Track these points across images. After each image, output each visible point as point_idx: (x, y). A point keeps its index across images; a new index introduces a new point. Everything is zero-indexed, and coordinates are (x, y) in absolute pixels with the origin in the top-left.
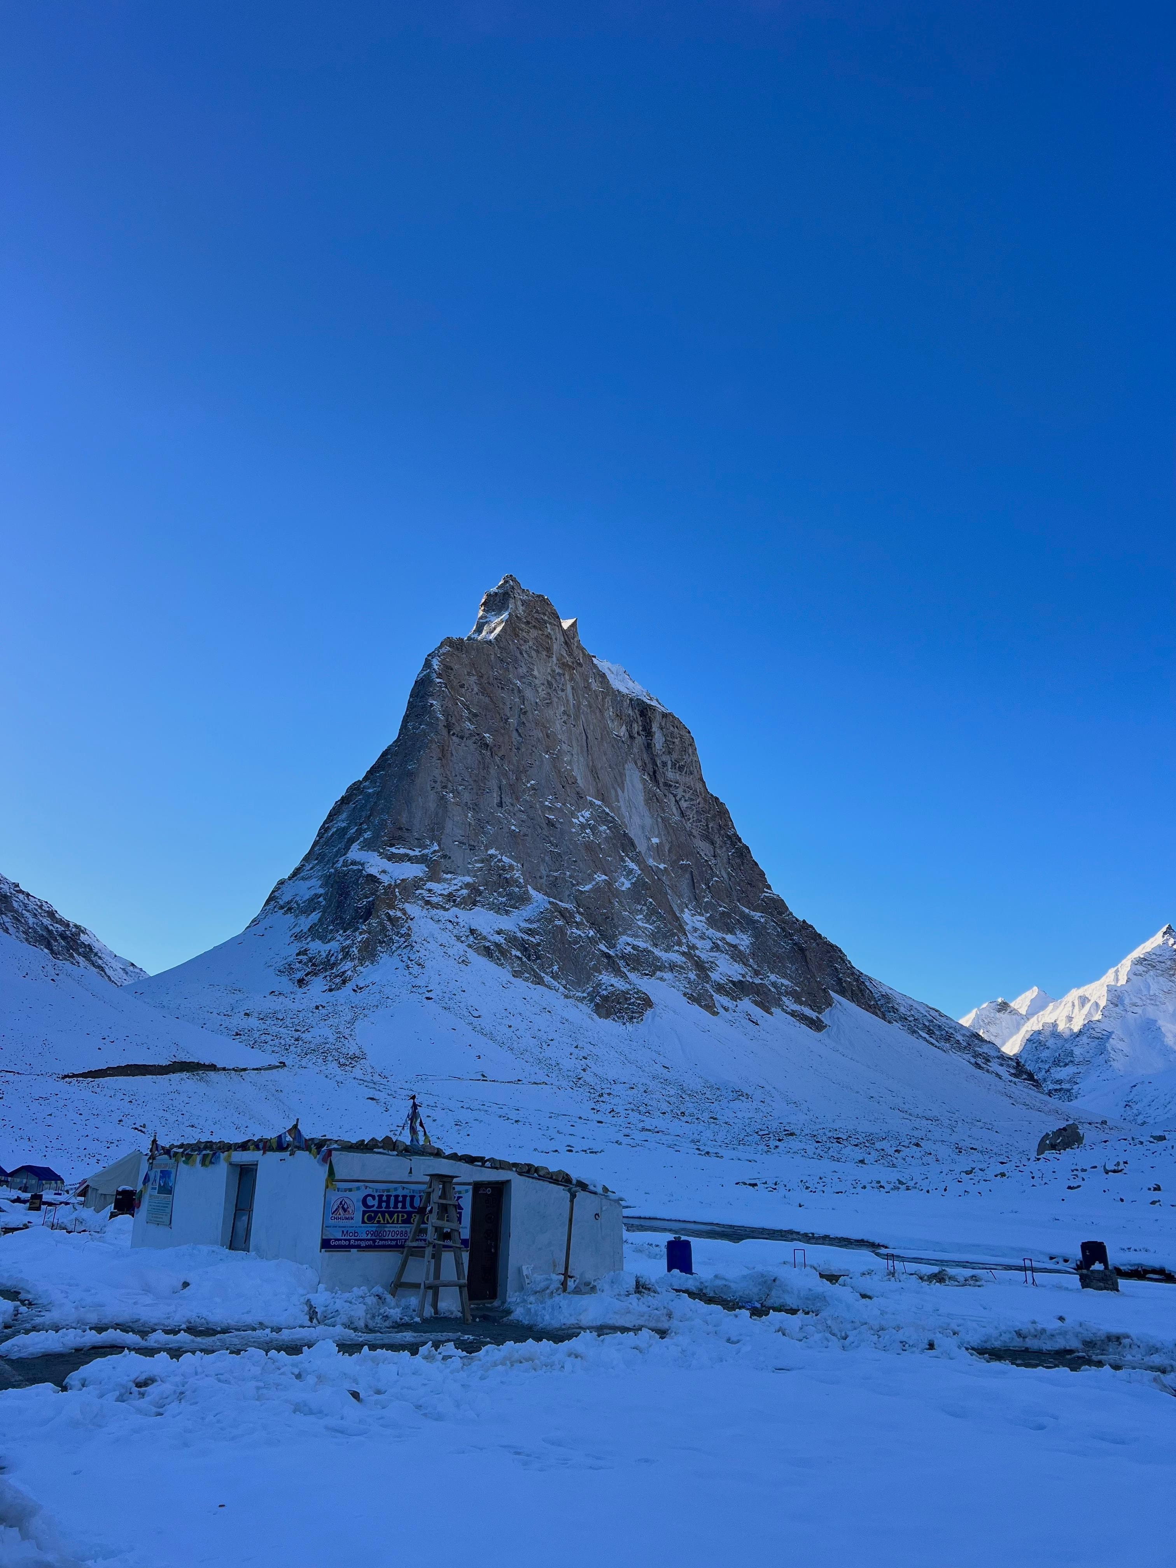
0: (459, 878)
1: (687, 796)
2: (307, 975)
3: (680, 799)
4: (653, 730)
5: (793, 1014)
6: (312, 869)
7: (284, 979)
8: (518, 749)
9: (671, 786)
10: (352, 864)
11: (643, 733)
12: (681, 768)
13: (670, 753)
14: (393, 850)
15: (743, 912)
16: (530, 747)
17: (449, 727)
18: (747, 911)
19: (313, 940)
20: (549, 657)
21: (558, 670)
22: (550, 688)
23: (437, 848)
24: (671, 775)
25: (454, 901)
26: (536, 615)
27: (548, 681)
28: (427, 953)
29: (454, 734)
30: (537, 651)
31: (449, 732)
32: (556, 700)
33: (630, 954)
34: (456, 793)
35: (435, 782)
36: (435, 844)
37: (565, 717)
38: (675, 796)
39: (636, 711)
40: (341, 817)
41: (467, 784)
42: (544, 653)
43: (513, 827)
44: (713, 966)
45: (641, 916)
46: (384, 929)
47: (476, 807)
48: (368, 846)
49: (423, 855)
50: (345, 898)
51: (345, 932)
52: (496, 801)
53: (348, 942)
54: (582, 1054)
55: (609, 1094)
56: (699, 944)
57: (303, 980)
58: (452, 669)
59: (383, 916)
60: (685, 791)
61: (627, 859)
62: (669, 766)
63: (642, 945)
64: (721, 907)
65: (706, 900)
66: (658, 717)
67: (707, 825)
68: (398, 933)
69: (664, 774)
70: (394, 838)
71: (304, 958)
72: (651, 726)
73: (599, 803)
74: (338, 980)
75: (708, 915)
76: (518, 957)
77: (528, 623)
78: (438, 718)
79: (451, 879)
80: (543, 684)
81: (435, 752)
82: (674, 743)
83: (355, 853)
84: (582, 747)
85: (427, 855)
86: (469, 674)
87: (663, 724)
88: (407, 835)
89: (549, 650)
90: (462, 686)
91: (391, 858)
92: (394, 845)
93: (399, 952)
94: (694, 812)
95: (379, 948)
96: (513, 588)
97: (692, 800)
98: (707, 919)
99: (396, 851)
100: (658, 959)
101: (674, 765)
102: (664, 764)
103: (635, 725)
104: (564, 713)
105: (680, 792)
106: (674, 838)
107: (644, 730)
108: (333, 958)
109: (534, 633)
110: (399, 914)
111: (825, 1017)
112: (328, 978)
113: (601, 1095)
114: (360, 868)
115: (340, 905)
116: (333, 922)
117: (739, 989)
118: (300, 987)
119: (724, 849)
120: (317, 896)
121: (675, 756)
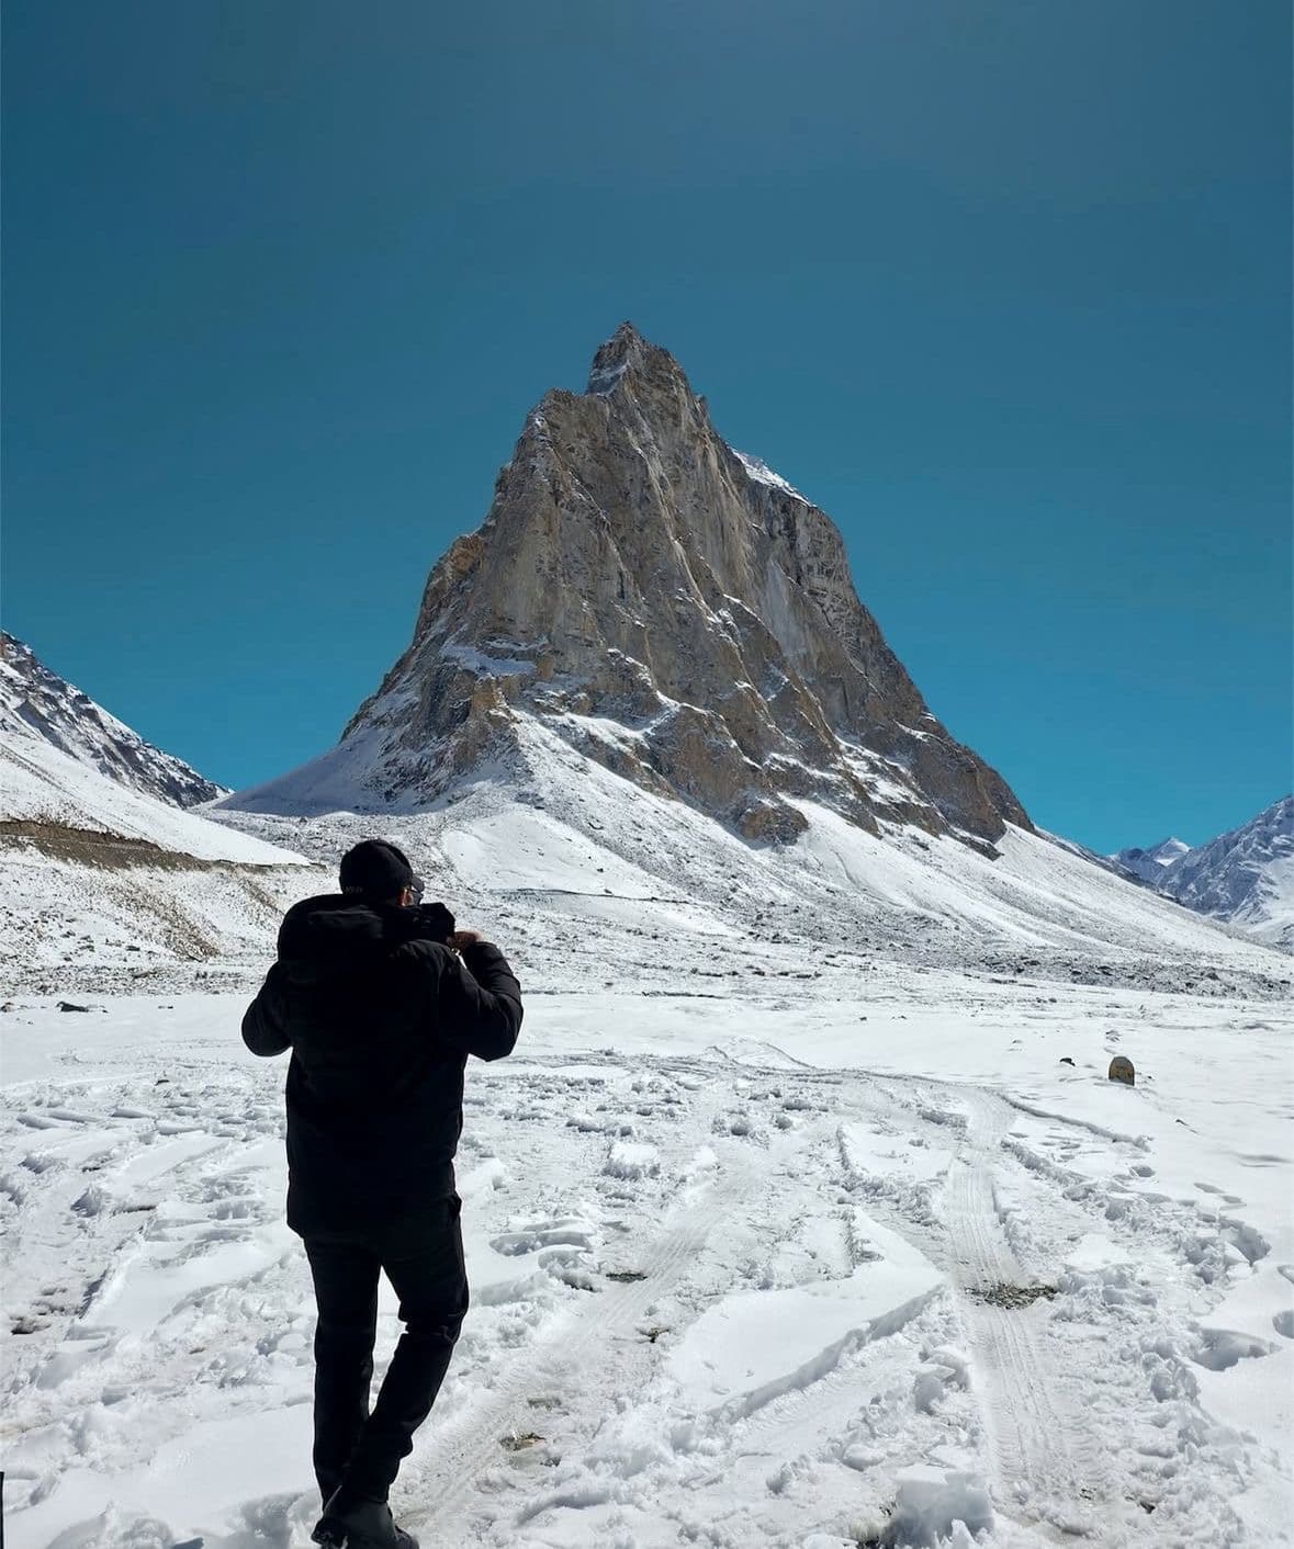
0: (574, 679)
1: (836, 606)
2: (395, 787)
3: (828, 610)
4: (798, 527)
5: (963, 840)
6: (408, 681)
7: (371, 793)
8: (641, 530)
9: (817, 594)
10: (445, 661)
11: (786, 532)
12: (829, 573)
13: (816, 555)
14: (494, 644)
15: (903, 731)
16: (655, 527)
17: (556, 495)
18: (907, 730)
19: (404, 749)
20: (676, 426)
21: (687, 442)
22: (678, 464)
23: (547, 642)
24: (818, 581)
25: (569, 705)
26: (659, 372)
27: (675, 455)
28: (536, 759)
29: (562, 506)
30: (662, 418)
31: (557, 503)
32: (684, 477)
33: (777, 772)
34: (567, 577)
35: (542, 562)
36: (544, 638)
37: (696, 501)
38: (822, 605)
39: (778, 506)
40: (438, 624)
41: (580, 566)
42: (671, 419)
43: (638, 623)
44: (872, 786)
45: (790, 730)
46: (484, 732)
47: (591, 596)
48: (464, 639)
49: (529, 651)
50: (439, 700)
51: (439, 738)
52: (615, 590)
53: (442, 747)
54: (730, 872)
55: (769, 917)
56: (855, 764)
57: (391, 792)
58: (558, 428)
59: (483, 717)
60: (833, 601)
61: (771, 665)
62: (816, 570)
63: (793, 761)
64: (877, 725)
65: (860, 718)
66: (804, 512)
67: (858, 640)
68: (502, 736)
69: (810, 580)
70: (495, 630)
71: (394, 769)
72: (795, 524)
73: (738, 601)
74: (430, 791)
75: (863, 734)
76: (646, 768)
77: (650, 381)
78: (542, 484)
79: (565, 680)
80: (670, 458)
81: (541, 526)
82: (821, 543)
83: (449, 648)
84: (717, 538)
85: (535, 650)
86: (580, 436)
87: (809, 521)
88: (511, 626)
89: (676, 416)
90: (572, 450)
91: (492, 653)
92: (494, 639)
93: (504, 757)
94: (844, 624)
95: (479, 754)
96: (630, 335)
97: (841, 610)
98: (862, 739)
99: (499, 646)
100: (811, 777)
101: (821, 571)
102: (810, 568)
103: (776, 522)
104: (695, 495)
105: (827, 602)
106: (824, 650)
107: (787, 528)
108: (426, 767)
109: (658, 394)
110: (501, 714)
111: (999, 846)
112: (420, 789)
113: (760, 917)
114: (456, 664)
115: (433, 708)
116: (426, 727)
117: (902, 813)
118: (388, 800)
119: (877, 667)
120: (412, 706)
121: (823, 558)
